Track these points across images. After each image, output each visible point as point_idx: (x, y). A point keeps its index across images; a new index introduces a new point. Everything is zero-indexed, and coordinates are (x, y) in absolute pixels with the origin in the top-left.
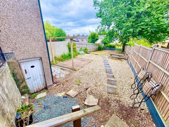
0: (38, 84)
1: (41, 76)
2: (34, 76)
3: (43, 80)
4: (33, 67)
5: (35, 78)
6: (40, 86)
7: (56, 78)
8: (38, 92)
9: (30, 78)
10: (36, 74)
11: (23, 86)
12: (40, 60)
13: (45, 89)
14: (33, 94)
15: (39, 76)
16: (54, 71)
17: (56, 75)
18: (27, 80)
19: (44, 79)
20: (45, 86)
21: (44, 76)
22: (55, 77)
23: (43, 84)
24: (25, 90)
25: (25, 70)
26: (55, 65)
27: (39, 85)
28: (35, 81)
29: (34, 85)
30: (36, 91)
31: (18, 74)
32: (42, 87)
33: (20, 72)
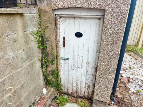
0: (77, 80)
1: (90, 66)
2: (76, 60)
3: (90, 76)
4: (79, 35)
5: (76, 64)
6: (79, 87)
7: (127, 89)
8: (74, 97)
9: (68, 59)
10: (81, 55)
11: (51, 69)
12: (99, 19)
13: (87, 99)
14: (65, 94)
15: (85, 65)
16: (130, 68)
17: (131, 80)
18: (62, 62)
19: (92, 76)
20: (90, 93)
21: (96, 70)
22: (125, 84)
23: (89, 87)
24: (53, 79)
25: (64, 38)
26: (138, 55)
27: (79, 84)
28: (74, 71)
29: (71, 79)
30: (70, 92)
31: (49, 41)
32: (83, 91)
33: (53, 38)
